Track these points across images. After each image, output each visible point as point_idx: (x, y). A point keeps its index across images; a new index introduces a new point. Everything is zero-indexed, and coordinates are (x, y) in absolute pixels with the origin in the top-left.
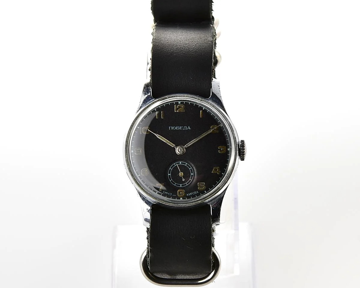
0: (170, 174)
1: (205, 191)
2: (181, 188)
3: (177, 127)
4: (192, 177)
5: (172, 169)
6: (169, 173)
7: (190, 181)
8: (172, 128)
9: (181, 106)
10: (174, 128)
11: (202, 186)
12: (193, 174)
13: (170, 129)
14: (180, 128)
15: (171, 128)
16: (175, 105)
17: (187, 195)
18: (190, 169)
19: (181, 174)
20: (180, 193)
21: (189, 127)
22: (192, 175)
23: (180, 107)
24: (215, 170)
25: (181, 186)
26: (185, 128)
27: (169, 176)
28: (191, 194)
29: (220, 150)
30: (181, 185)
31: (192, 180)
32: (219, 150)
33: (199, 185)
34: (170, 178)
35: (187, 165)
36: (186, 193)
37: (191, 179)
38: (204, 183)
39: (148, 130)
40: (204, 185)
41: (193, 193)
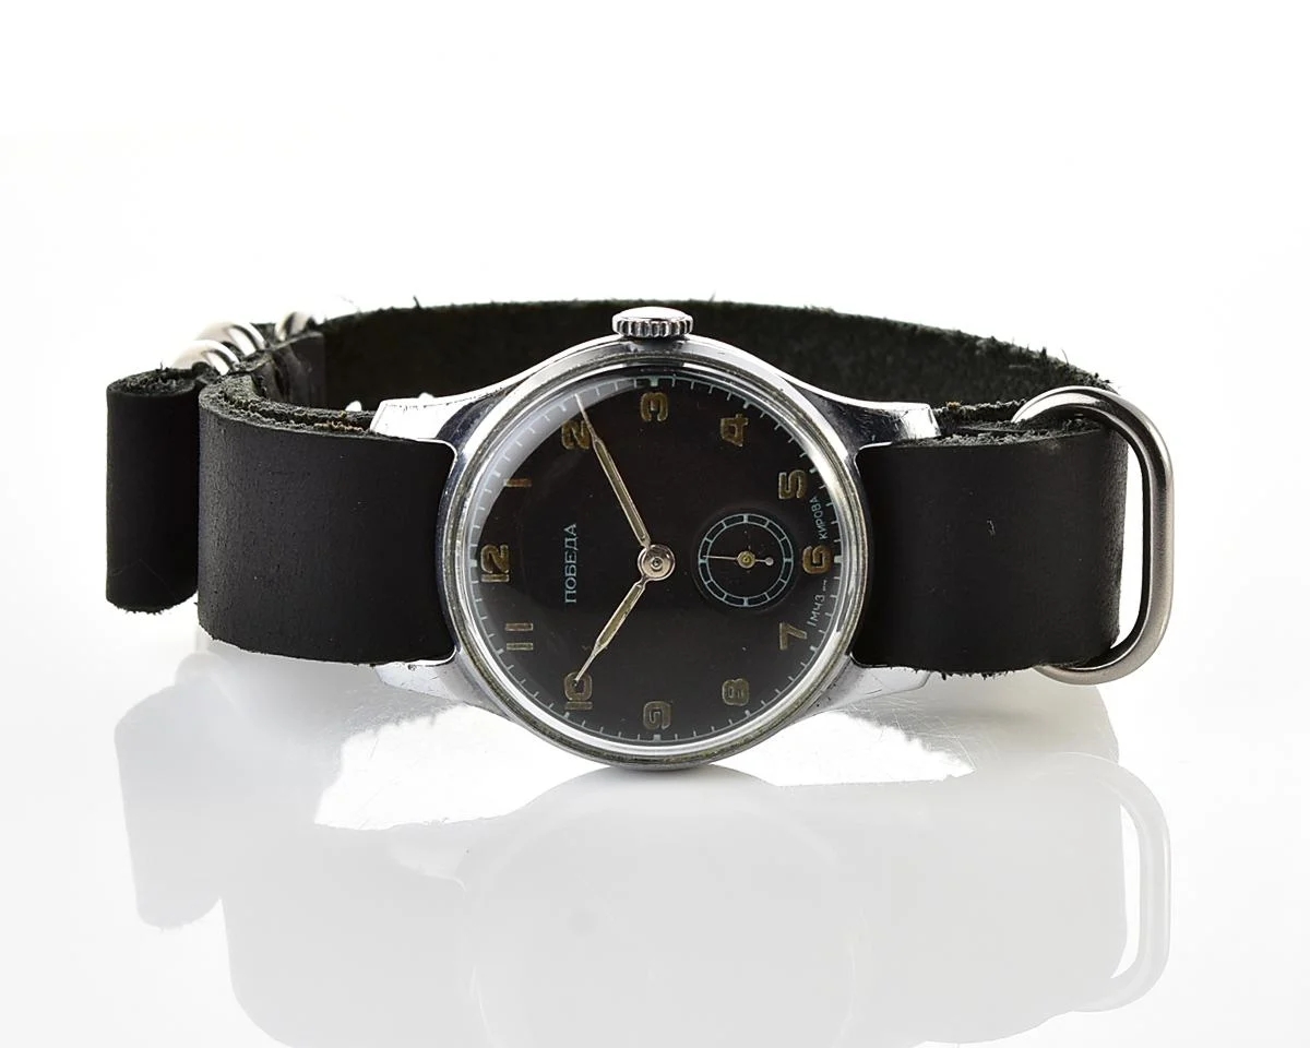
0: (746, 599)
1: (812, 471)
2: (798, 558)
3: (567, 575)
4: (758, 520)
5: (726, 594)
6: (742, 602)
7: (770, 525)
8: (570, 590)
9: (485, 557)
10: (571, 583)
11: (791, 483)
12: (746, 516)
13: (575, 601)
14: (571, 561)
15: (570, 596)
16: (483, 580)
17: (824, 537)
18: (726, 527)
19: (745, 559)
20: (816, 565)
21: (567, 530)
23: (490, 563)
24: (732, 431)
25: (791, 560)
26: (571, 543)
27: (750, 602)
28: (820, 525)
29: (655, 414)
30: (785, 560)
31: (769, 521)
32: (654, 418)
33: (789, 494)
34: (758, 601)
35: (710, 537)
36: (815, 542)
37: (764, 522)
38: (781, 474)
39: (577, 679)
40: (788, 475)
41: (818, 514)
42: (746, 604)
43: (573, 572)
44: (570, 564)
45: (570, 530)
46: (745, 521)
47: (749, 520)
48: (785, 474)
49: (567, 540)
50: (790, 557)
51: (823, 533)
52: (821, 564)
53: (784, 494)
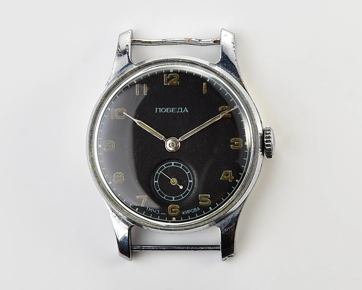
1: (210, 208)
2: (174, 203)
3: (167, 109)
4: (190, 186)
5: (159, 174)
6: (156, 180)
7: (188, 191)
8: (161, 110)
9: (174, 75)
10: (164, 110)
11: (205, 199)
12: (191, 181)
13: (156, 112)
14: (172, 110)
15: (158, 110)
16: (164, 75)
17: (183, 213)
18: (187, 173)
19: (174, 181)
20: (172, 210)
21: (186, 108)
22: (191, 183)
23: (172, 77)
24: (227, 175)
25: (173, 200)
26: (180, 110)
27: (156, 183)
28: (188, 212)
29: (233, 144)
30: (173, 198)
31: (190, 191)
32: (232, 144)
33: (201, 199)
34: (157, 186)
35: (183, 167)
36: (181, 209)
37: (189, 188)
38: (209, 195)
39: (124, 113)
40: (208, 198)
41: (193, 211)
42: (155, 182)
43: (168, 111)
44: (171, 110)
45: (186, 110)
46: (189, 181)
47: (190, 183)
48: (209, 197)
49: (181, 108)
50: (175, 200)
51: (185, 213)
52: (172, 212)
53: (201, 197)
